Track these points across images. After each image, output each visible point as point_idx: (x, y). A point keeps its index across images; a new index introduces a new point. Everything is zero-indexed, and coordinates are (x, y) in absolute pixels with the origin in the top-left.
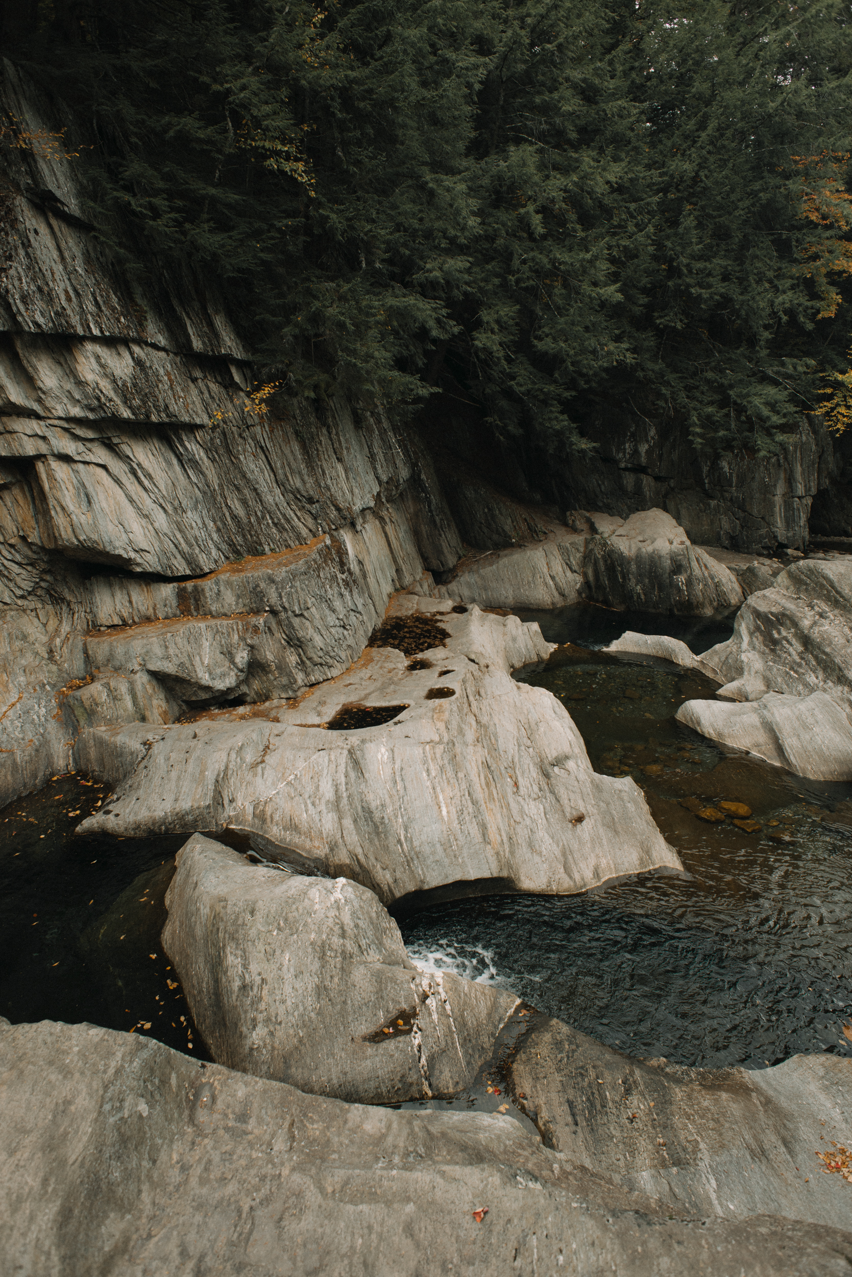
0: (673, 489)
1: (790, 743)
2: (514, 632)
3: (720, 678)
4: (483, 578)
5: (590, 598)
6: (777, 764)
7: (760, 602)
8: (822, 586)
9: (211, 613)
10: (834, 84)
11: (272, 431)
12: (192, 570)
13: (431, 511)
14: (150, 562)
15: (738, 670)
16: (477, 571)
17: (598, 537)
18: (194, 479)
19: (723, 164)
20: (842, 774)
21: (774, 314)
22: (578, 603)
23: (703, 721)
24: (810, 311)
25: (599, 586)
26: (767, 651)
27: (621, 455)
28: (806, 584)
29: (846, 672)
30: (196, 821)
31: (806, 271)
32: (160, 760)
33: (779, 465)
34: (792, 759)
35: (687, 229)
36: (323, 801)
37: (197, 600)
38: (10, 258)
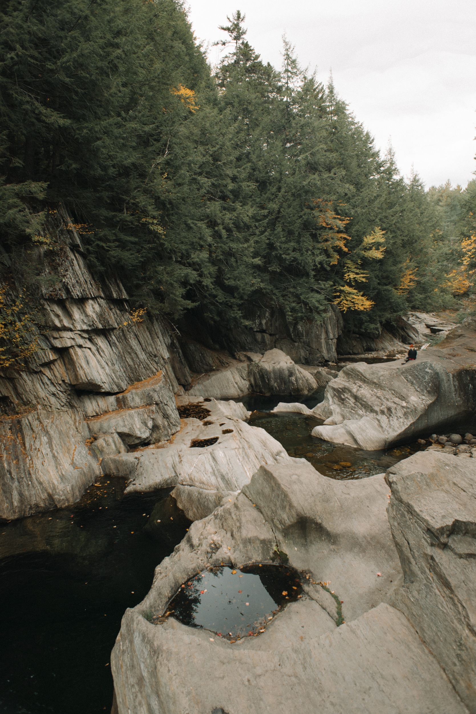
0: (277, 339)
1: (359, 437)
2: (234, 408)
3: (323, 418)
4: (205, 386)
5: (253, 391)
6: (355, 446)
7: (334, 384)
8: (358, 375)
9: (131, 407)
10: (326, 176)
11: (139, 328)
12: (119, 389)
13: (180, 357)
14: (106, 387)
15: (330, 413)
16: (202, 384)
17: (253, 363)
18: (115, 351)
19: (289, 206)
20: (379, 447)
21: (315, 265)
22: (249, 394)
23: (323, 434)
24: (328, 262)
25: (257, 385)
26: (340, 404)
27: (254, 325)
28: (351, 375)
29: (373, 407)
30: (171, 482)
31: (324, 245)
32: (147, 462)
33: (322, 326)
34: (361, 443)
35: (279, 233)
36: (209, 472)
37: (124, 402)
38: (67, 271)
